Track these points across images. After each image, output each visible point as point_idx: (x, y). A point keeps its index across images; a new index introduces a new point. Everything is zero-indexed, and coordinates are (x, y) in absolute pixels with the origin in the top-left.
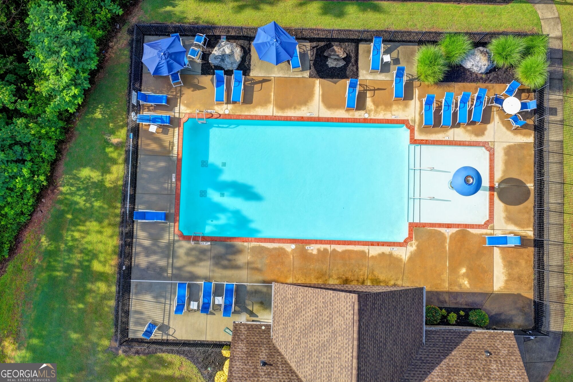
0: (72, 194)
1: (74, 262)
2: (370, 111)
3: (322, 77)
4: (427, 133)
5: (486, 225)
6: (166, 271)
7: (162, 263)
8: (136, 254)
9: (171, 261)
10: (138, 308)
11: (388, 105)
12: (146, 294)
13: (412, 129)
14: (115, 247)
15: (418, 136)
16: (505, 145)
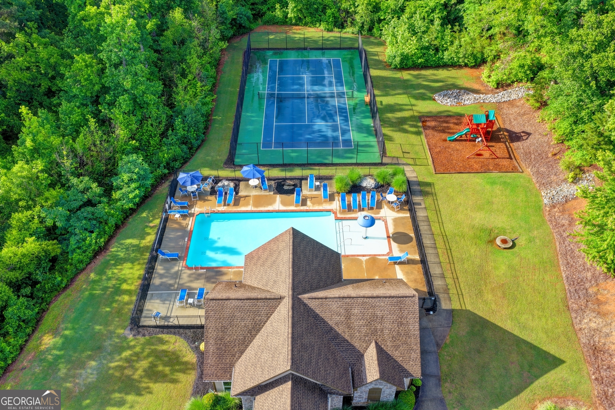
0: (117, 251)
1: (110, 285)
2: (309, 206)
3: (281, 194)
4: (344, 214)
5: (388, 254)
6: (173, 286)
7: (171, 282)
8: (154, 278)
9: (178, 280)
10: (150, 308)
11: (320, 203)
12: (157, 299)
13: (335, 213)
14: (140, 275)
15: (339, 216)
16: (393, 218)
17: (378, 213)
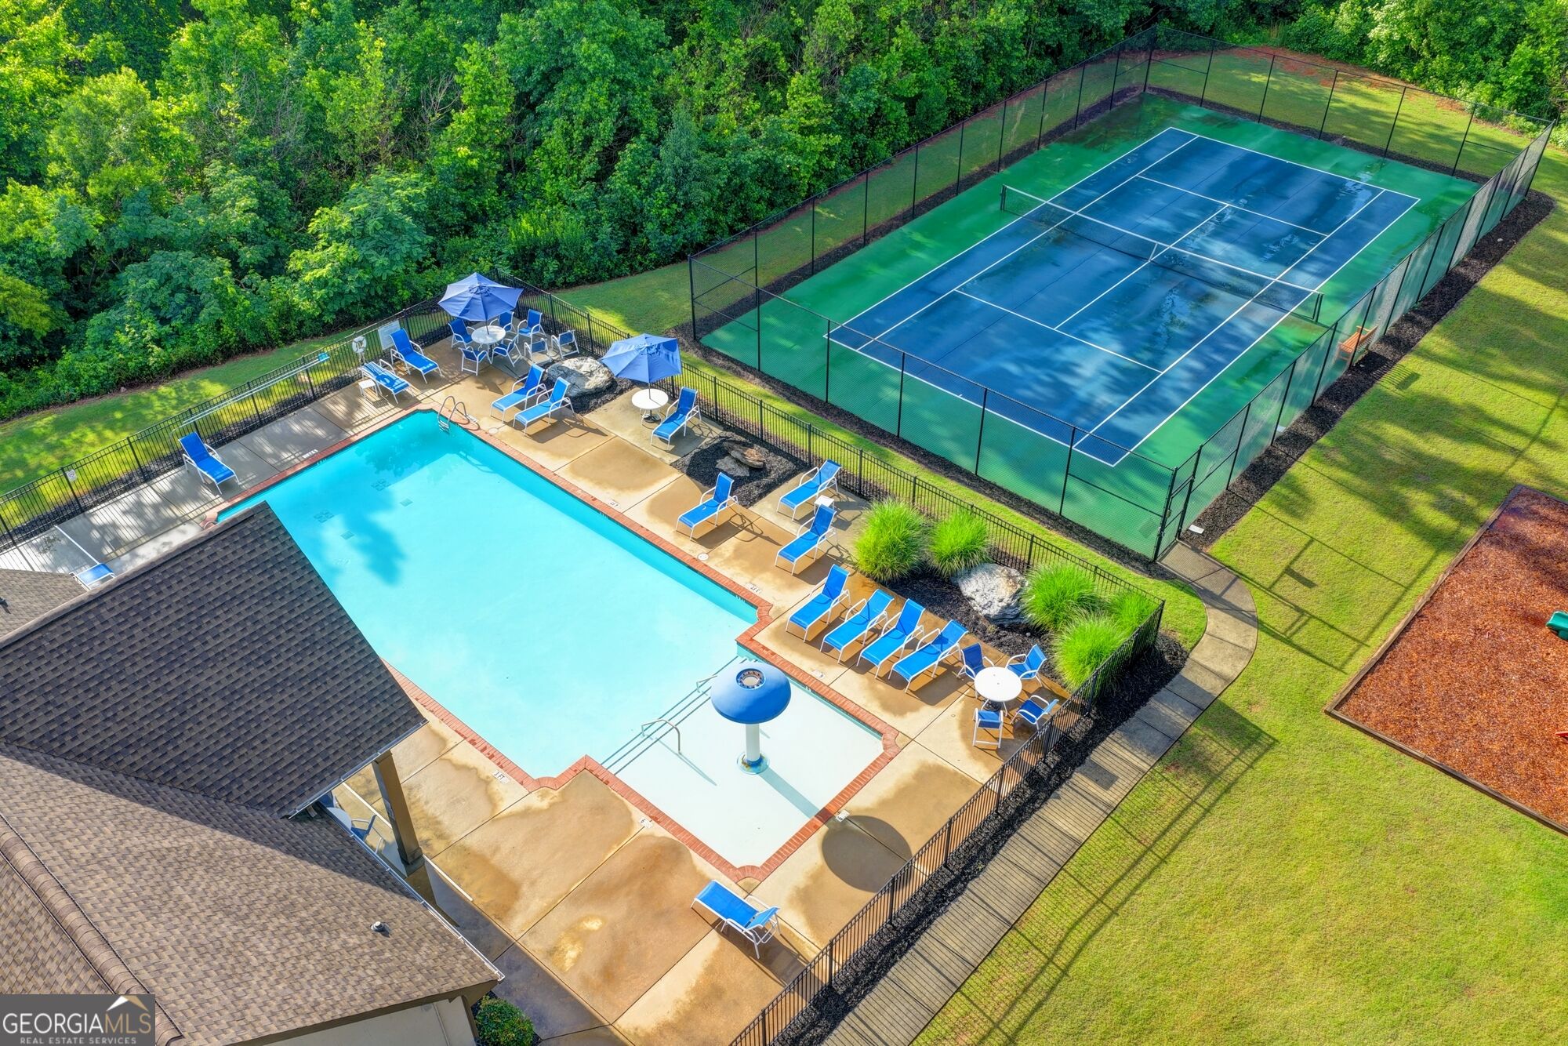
2: (718, 556)
3: (689, 474)
4: (785, 643)
5: (740, 873)
7: (129, 535)
11: (758, 566)
13: (761, 622)
15: (764, 637)
16: (931, 760)
17: (900, 711)
